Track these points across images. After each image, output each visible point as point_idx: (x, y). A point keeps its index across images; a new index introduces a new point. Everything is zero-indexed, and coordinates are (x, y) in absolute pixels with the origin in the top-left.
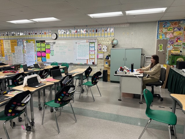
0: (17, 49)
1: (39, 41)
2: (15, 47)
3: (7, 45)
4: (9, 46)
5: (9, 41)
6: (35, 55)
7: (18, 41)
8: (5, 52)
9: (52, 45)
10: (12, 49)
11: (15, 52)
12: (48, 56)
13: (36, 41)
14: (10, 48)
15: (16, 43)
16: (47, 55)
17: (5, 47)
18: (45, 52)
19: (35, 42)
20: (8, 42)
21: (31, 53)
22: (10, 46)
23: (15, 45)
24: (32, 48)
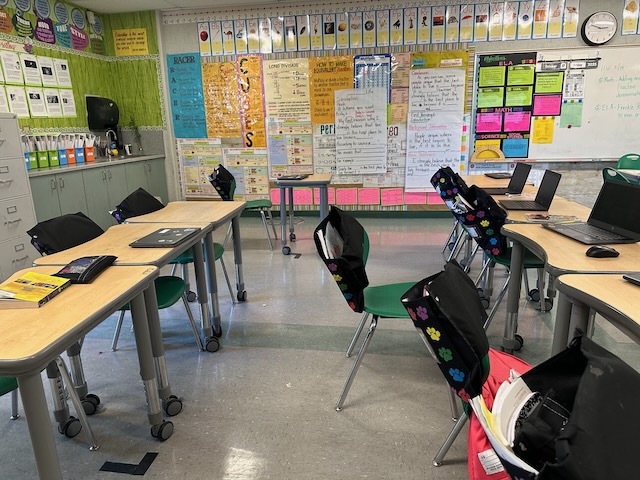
0: (349, 104)
1: (497, 59)
2: (339, 94)
3: (288, 85)
4: (301, 89)
6: (464, 129)
7: (358, 62)
10: (320, 106)
11: (337, 118)
12: (542, 129)
13: (482, 57)
14: (307, 97)
15: (349, 74)
16: (536, 124)
18: (528, 109)
19: (476, 60)
20: (293, 69)
21: (438, 120)
22: (306, 90)
23: (340, 83)
24: (450, 96)
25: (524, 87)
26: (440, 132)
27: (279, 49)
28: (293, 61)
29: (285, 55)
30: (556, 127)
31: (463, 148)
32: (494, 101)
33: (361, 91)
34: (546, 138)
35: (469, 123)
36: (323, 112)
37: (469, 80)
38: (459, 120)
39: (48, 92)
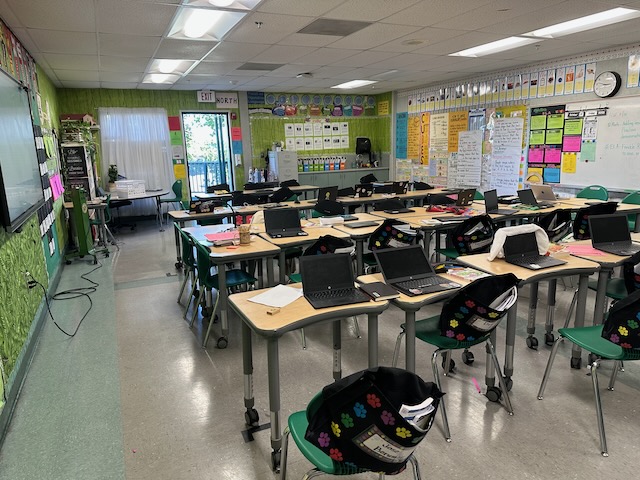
0: (465, 140)
1: (542, 110)
2: (461, 134)
3: (439, 129)
4: (445, 131)
5: (446, 115)
6: (522, 159)
7: (470, 114)
8: (430, 149)
9: (593, 118)
10: (452, 141)
11: (459, 149)
12: (568, 161)
13: (533, 109)
14: (447, 137)
15: (466, 122)
17: (432, 136)
18: (560, 147)
19: (529, 112)
20: (442, 120)
21: (507, 152)
22: (447, 132)
23: (461, 128)
24: (515, 136)
25: (558, 131)
26: (509, 160)
27: (437, 108)
28: (442, 115)
29: (439, 112)
30: (578, 161)
31: (521, 173)
32: (539, 140)
33: (471, 132)
34: (571, 169)
35: (525, 155)
36: (453, 146)
37: (525, 126)
38: (520, 154)
39: (334, 138)
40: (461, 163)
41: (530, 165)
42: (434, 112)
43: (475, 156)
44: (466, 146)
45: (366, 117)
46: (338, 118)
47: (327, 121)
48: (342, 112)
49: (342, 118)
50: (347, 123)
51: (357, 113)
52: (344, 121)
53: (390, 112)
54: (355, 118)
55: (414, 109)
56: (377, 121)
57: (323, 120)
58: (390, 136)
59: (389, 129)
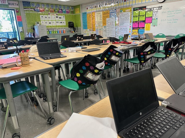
0: (109, 21)
1: (137, 9)
2: (107, 19)
3: (99, 18)
4: (101, 18)
5: (101, 12)
6: (130, 27)
7: (110, 12)
8: (96, 25)
9: (157, 10)
10: (104, 22)
11: (107, 24)
13: (134, 8)
14: (102, 20)
15: (109, 15)
16: (146, 25)
17: (96, 20)
18: (144, 21)
20: (100, 14)
21: (125, 24)
23: (107, 17)
24: (127, 19)
25: (143, 16)
26: (125, 27)
27: (98, 10)
28: (100, 12)
29: (98, 11)
30: (151, 26)
31: (130, 32)
32: (136, 19)
33: (111, 18)
35: (131, 25)
36: (104, 23)
37: (131, 15)
38: (129, 25)
39: (60, 21)
40: (107, 30)
41: (133, 28)
42: (97, 11)
43: (113, 27)
44: (109, 23)
45: (71, 14)
46: (61, 14)
47: (57, 15)
48: (62, 12)
49: (62, 14)
50: (64, 16)
51: (68, 12)
52: (63, 15)
53: (80, 12)
54: (67, 14)
55: (89, 11)
56: (75, 16)
57: (55, 14)
58: (80, 21)
59: (80, 18)
